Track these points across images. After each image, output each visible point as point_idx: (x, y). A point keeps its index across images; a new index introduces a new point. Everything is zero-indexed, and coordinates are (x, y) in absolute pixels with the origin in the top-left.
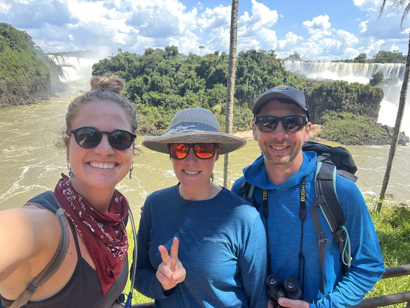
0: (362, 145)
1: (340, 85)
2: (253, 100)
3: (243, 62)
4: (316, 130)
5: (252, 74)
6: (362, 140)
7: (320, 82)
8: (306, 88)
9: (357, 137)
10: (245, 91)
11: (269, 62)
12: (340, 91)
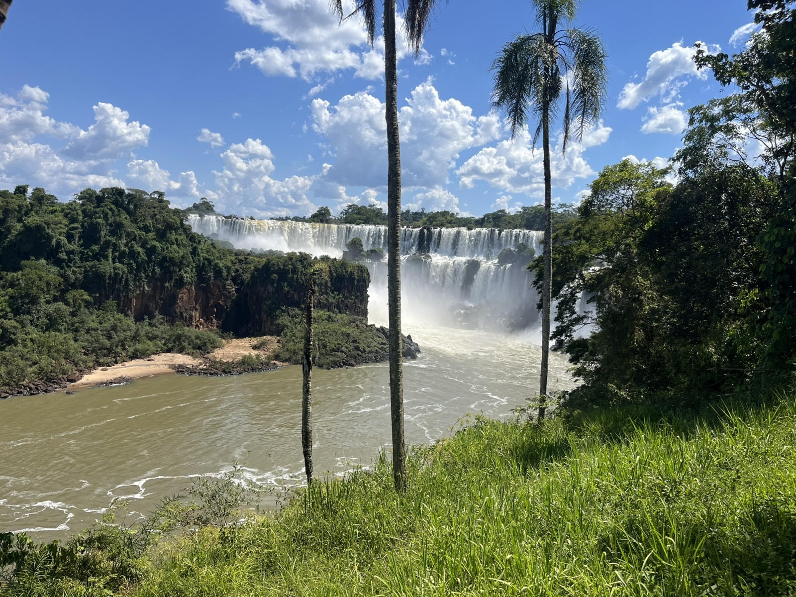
0: (353, 365)
1: (300, 261)
2: (127, 293)
3: (96, 213)
4: (268, 347)
5: (120, 238)
6: (351, 357)
7: (261, 256)
8: (238, 266)
9: (342, 351)
10: (108, 275)
11: (155, 215)
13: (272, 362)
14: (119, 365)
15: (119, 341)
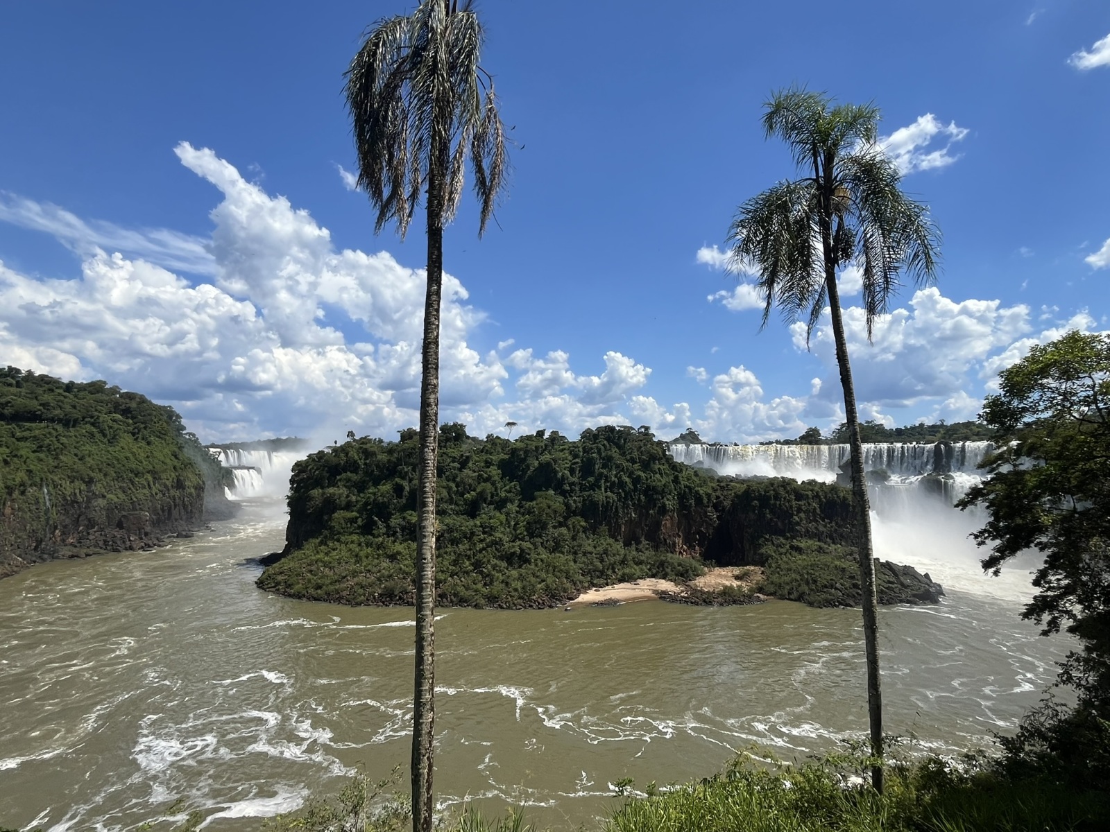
0: (851, 606)
1: (782, 486)
2: (617, 520)
3: (592, 449)
4: (752, 578)
5: (610, 470)
6: (848, 595)
7: (743, 481)
8: (719, 493)
9: (836, 589)
10: (601, 503)
11: (641, 447)
12: (785, 498)
13: (756, 595)
14: (610, 587)
15: (610, 564)
